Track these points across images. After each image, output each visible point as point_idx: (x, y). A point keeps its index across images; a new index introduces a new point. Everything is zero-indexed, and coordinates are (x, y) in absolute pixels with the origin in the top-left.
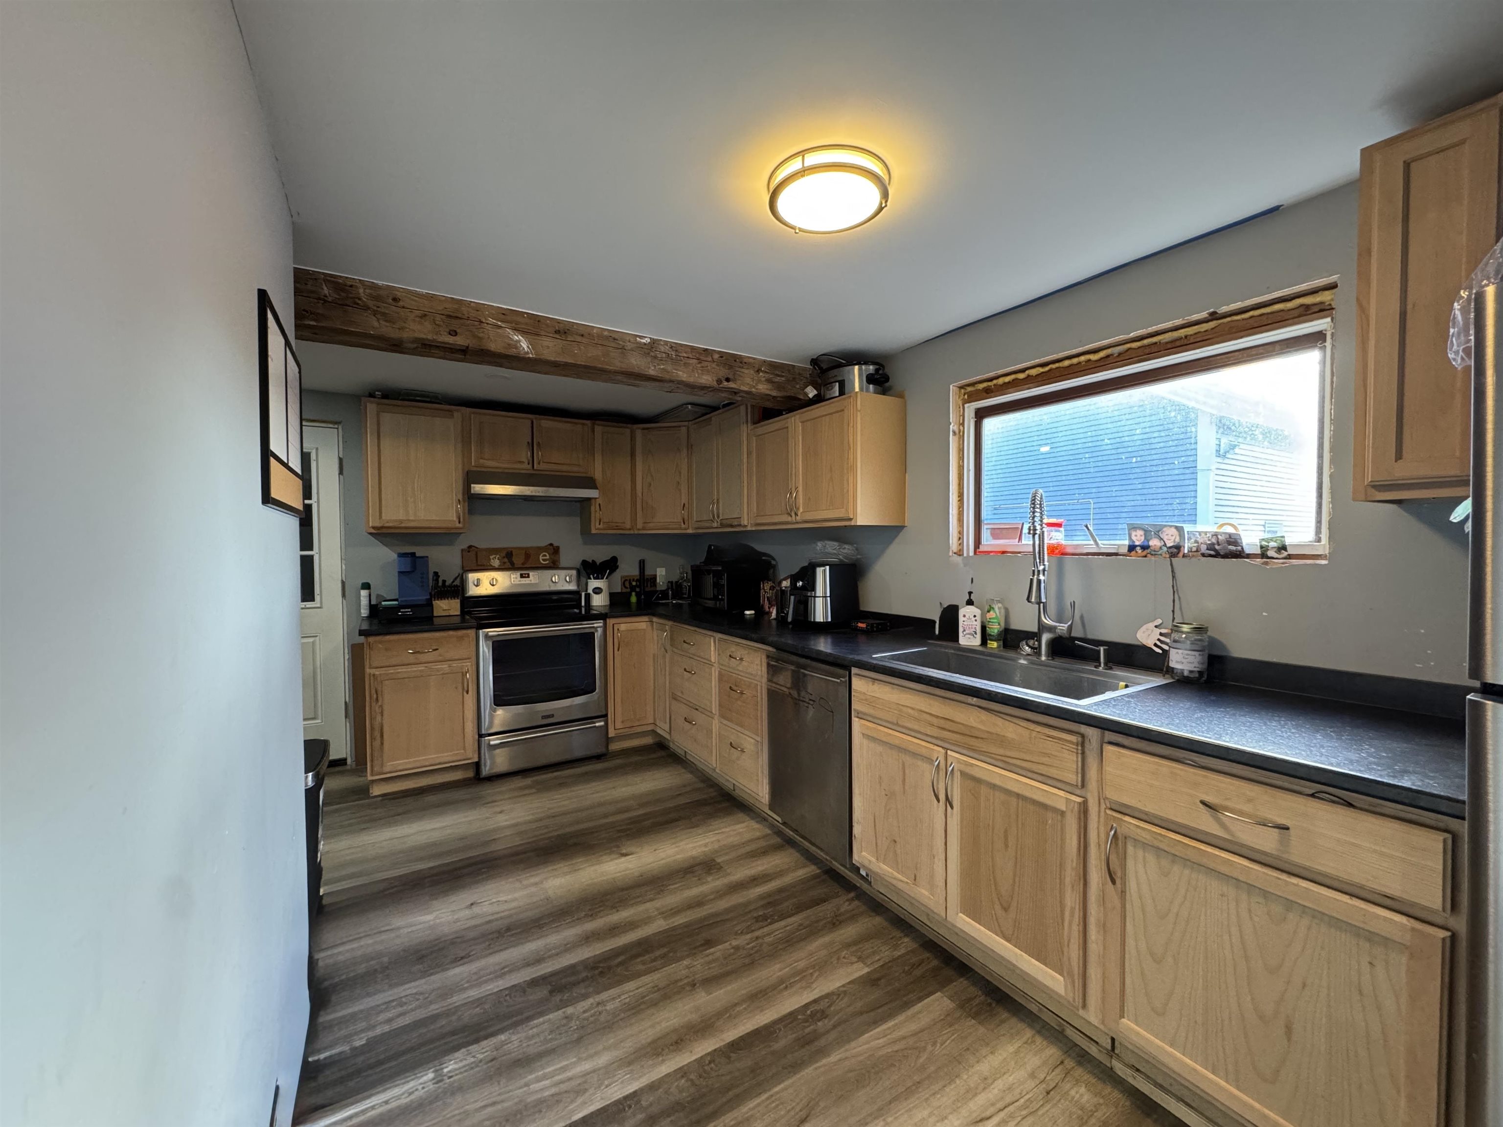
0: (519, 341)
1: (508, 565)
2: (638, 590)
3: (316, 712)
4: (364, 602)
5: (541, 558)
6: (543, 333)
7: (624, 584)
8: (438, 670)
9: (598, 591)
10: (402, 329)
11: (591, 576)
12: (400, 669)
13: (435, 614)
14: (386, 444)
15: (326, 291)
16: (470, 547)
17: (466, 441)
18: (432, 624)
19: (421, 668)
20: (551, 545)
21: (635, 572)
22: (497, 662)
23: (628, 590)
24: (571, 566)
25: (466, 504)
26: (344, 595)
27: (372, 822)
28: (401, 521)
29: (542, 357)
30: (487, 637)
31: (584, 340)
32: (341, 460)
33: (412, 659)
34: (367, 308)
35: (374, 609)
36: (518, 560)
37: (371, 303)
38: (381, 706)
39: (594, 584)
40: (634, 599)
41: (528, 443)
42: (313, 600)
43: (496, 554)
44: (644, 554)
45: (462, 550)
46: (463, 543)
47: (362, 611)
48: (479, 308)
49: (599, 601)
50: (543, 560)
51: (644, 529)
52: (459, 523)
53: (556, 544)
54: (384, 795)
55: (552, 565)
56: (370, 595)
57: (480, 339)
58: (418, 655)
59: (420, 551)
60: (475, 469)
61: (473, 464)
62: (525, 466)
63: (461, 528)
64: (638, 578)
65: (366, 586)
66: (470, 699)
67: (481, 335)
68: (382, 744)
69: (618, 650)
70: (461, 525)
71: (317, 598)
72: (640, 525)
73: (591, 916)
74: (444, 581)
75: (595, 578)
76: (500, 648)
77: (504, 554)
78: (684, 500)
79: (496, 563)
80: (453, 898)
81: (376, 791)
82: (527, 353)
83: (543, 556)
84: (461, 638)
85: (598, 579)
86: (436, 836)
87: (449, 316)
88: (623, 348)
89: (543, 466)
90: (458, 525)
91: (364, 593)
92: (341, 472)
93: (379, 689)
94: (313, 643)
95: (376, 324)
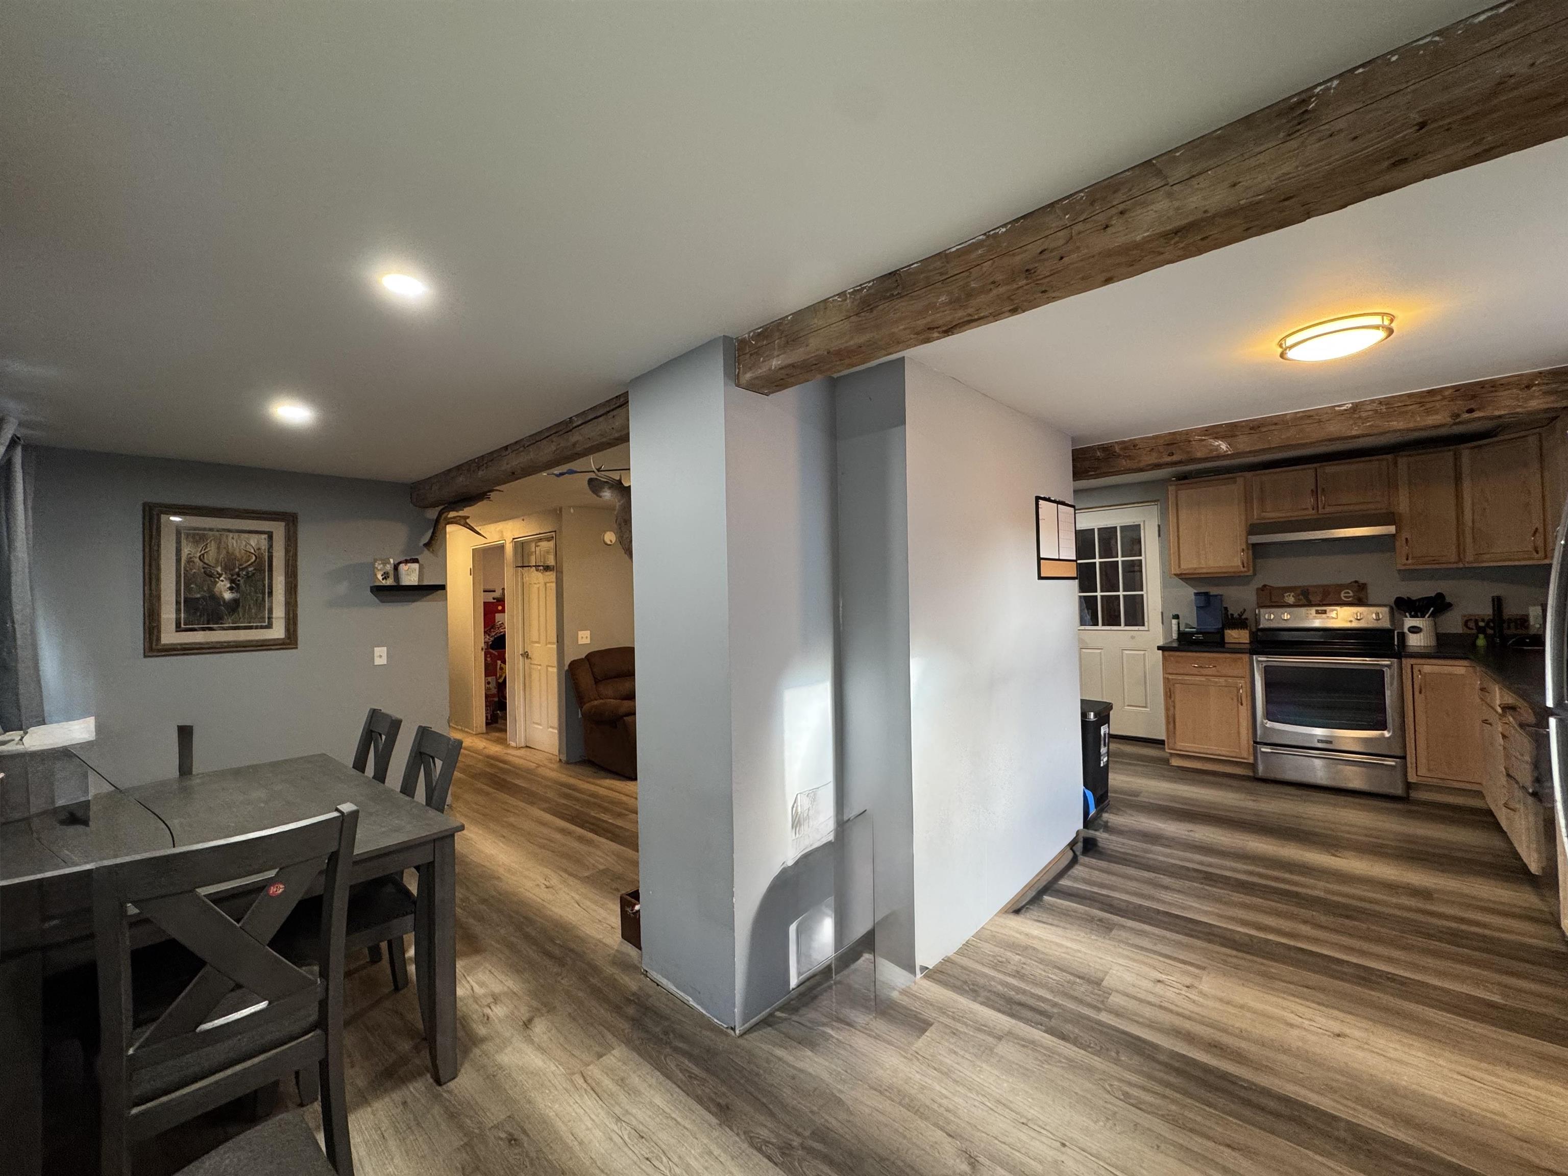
0: (1219, 445)
1: (1304, 601)
2: (1490, 632)
3: (1146, 703)
4: (1175, 628)
5: (1342, 595)
6: (1237, 433)
7: (1466, 624)
8: (1216, 682)
9: (1415, 630)
10: (1140, 461)
11: (1407, 614)
12: (1186, 678)
13: (1226, 641)
14: (1183, 514)
15: (1099, 454)
16: (1265, 586)
17: (1247, 500)
18: (1224, 647)
19: (1203, 679)
20: (1356, 582)
21: (1486, 611)
22: (1269, 686)
23: (1474, 631)
24: (1384, 603)
25: (1250, 552)
26: (1163, 623)
27: (1163, 777)
28: (1195, 569)
29: (1240, 451)
30: (1258, 662)
31: (1278, 427)
32: (1159, 526)
33: (1195, 671)
34: (1120, 455)
35: (1181, 634)
36: (1314, 599)
37: (1121, 453)
38: (1174, 702)
39: (1409, 622)
40: (1481, 641)
41: (1312, 490)
42: (1143, 625)
43: (1293, 591)
44: (1498, 590)
45: (1258, 589)
46: (1258, 583)
47: (1174, 635)
48: (1187, 433)
49: (1415, 641)
50: (1345, 597)
51: (1476, 561)
52: (1244, 567)
53: (1362, 581)
54: (1178, 767)
55: (1356, 602)
56: (1179, 624)
57: (1188, 452)
58: (1201, 669)
59: (1214, 591)
60: (1258, 521)
61: (1255, 517)
62: (1311, 512)
63: (1245, 572)
64: (1491, 617)
65: (1176, 617)
66: (1244, 711)
67: (1189, 450)
68: (1175, 728)
69: (1420, 692)
70: (1245, 569)
71: (1146, 624)
72: (1470, 556)
73: (1266, 867)
74: (1232, 615)
75: (1412, 616)
76: (1268, 672)
77: (1299, 591)
78: (1538, 524)
79: (1291, 599)
80: (1182, 824)
81: (1175, 762)
82: (1227, 451)
83: (1345, 593)
84: (1235, 660)
85: (1418, 617)
86: (1194, 796)
87: (1168, 444)
88: (1320, 421)
89: (1328, 509)
90: (1243, 569)
91: (1174, 622)
92: (1159, 536)
93: (1172, 688)
94: (1144, 654)
95: (1125, 463)
